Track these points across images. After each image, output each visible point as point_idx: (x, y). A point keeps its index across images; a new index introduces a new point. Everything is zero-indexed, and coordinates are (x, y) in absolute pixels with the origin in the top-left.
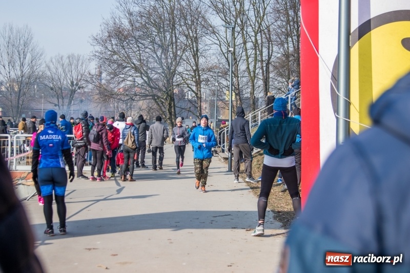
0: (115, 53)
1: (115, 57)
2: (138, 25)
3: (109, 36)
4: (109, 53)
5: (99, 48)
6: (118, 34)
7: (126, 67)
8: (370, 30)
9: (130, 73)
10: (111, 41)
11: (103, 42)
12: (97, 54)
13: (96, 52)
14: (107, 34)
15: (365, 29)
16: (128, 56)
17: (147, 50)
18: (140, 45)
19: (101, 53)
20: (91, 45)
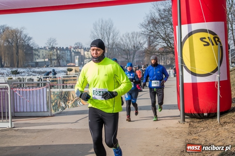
0: (152, 31)
1: (152, 33)
2: (164, 16)
3: (149, 23)
4: (149, 31)
5: (143, 29)
6: (153, 22)
7: (158, 38)
8: (192, 34)
9: (160, 41)
10: (149, 25)
11: (145, 26)
12: (143, 33)
13: (142, 31)
14: (148, 22)
15: (190, 34)
16: (158, 33)
17: (169, 29)
18: (165, 26)
19: (145, 32)
20: (140, 28)
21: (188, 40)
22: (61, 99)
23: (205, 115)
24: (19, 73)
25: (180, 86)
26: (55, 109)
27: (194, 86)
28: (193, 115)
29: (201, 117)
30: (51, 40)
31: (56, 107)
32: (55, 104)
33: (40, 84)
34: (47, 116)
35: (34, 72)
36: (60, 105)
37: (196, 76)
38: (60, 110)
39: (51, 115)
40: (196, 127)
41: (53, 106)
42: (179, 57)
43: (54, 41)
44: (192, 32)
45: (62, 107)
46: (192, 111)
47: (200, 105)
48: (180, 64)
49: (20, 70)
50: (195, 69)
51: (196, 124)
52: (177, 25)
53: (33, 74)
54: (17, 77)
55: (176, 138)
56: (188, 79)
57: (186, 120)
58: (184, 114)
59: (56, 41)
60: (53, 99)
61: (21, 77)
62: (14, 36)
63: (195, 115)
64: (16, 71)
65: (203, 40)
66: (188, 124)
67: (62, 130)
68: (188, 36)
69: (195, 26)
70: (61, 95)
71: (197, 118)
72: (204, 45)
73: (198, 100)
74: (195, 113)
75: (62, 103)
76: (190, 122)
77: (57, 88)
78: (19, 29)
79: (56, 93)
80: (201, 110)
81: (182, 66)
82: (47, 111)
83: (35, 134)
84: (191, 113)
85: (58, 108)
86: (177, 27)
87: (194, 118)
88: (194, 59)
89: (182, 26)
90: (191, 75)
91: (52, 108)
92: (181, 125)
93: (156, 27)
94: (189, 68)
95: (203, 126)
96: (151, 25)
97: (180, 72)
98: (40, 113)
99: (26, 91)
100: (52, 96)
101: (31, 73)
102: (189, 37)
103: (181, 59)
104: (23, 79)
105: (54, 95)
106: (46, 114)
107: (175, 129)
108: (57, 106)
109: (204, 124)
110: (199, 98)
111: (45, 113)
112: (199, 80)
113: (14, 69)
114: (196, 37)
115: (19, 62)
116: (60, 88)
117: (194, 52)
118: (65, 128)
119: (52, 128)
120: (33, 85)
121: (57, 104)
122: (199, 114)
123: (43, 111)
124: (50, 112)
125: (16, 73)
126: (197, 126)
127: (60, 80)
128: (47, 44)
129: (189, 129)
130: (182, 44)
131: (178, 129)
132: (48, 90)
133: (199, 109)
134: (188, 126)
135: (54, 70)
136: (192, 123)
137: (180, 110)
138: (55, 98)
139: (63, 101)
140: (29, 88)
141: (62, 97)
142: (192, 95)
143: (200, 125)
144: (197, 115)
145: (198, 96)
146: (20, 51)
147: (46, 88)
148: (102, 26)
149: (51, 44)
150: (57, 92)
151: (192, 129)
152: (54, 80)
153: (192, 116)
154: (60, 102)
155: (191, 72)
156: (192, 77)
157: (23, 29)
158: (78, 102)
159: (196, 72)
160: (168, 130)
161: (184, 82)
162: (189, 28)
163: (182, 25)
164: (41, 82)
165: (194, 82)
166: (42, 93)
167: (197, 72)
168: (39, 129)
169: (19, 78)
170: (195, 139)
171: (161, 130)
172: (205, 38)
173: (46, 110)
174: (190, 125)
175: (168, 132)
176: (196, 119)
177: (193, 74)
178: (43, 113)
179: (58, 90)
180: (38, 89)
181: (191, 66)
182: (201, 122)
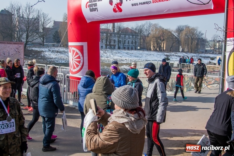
22: (192, 81)
30: (215, 36)
32: (187, 84)
45: (192, 86)
70: (192, 78)
79: (189, 76)
85: (189, 87)
89: (228, 39)
91: (185, 86)
105: (187, 77)
121: (189, 84)
128: (213, 39)
138: (188, 80)
139: (193, 83)
149: (215, 39)
154: (191, 83)
157: (196, 28)
158: (203, 85)
179: (191, 74)
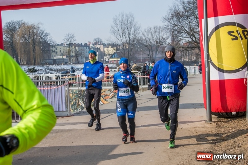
0: (176, 25)
1: (176, 27)
2: (188, 9)
3: (172, 16)
4: (173, 25)
5: (166, 23)
6: (177, 15)
7: (182, 32)
9: (185, 36)
10: (173, 19)
11: (169, 20)
12: (166, 27)
13: (165, 25)
14: (171, 16)
15: (217, 28)
16: (183, 27)
17: (194, 22)
18: (190, 20)
19: (168, 26)
20: (163, 22)
21: (214, 34)
22: (80, 98)
23: (233, 114)
24: (35, 71)
25: (207, 83)
26: (74, 109)
27: (222, 83)
28: (221, 114)
29: (229, 116)
30: (69, 36)
31: (75, 107)
32: (74, 103)
33: (58, 82)
34: (66, 116)
35: (51, 70)
36: (79, 104)
37: (224, 72)
38: (79, 109)
39: (70, 115)
40: (223, 127)
41: (72, 105)
42: (205, 52)
43: (72, 36)
44: (219, 25)
46: (219, 110)
47: (228, 104)
48: (206, 59)
49: (37, 68)
50: (223, 65)
51: (224, 124)
52: (203, 18)
53: (51, 71)
54: (34, 75)
55: (203, 138)
56: (215, 75)
57: (213, 120)
58: (211, 113)
59: (74, 37)
60: (72, 97)
61: (38, 75)
62: (31, 32)
63: (222, 114)
64: (33, 69)
65: (231, 34)
66: (215, 124)
67: (82, 130)
68: (215, 29)
69: (222, 19)
70: (80, 94)
71: (225, 118)
72: (232, 39)
73: (226, 98)
74: (223, 112)
75: (81, 102)
76: (217, 121)
77: (76, 86)
78: (36, 24)
80: (229, 109)
81: (208, 62)
82: (66, 111)
83: (54, 134)
84: (219, 113)
85: (77, 107)
86: (203, 20)
87: (222, 117)
88: (222, 54)
89: (209, 19)
90: (218, 71)
91: (71, 108)
92: (208, 125)
93: (180, 20)
94: (216, 64)
95: (231, 126)
96: (175, 19)
97: (206, 68)
98: (59, 112)
99: (44, 89)
100: (71, 95)
101: (49, 71)
102: (216, 31)
103: (207, 54)
104: (40, 77)
105: (72, 93)
106: (64, 114)
107: (201, 129)
108: (76, 105)
109: (232, 123)
110: (227, 96)
111: (64, 112)
112: (227, 77)
113: (31, 67)
114: (223, 31)
115: (36, 60)
116: (79, 87)
117: (221, 47)
118: (84, 129)
119: (71, 128)
120: (51, 84)
121: (76, 103)
122: (227, 113)
123: (61, 110)
124: (69, 111)
125: (33, 71)
126: (225, 126)
127: (79, 78)
128: (65, 40)
129: (216, 129)
130: (208, 38)
131: (204, 129)
132: (66, 89)
133: (227, 108)
134: (215, 126)
135: (72, 68)
136: (219, 123)
137: (207, 109)
138: (74, 97)
139: (82, 100)
140: (47, 86)
141: (81, 96)
142: (219, 93)
143: (228, 125)
144: (225, 114)
145: (225, 94)
146: (37, 48)
147: (64, 86)
148: (122, 20)
149: (70, 40)
150: (76, 90)
151: (220, 129)
152: (72, 78)
153: (220, 116)
154: (79, 102)
155: (218, 68)
156: (219, 74)
159: (223, 68)
160: (193, 130)
161: (211, 79)
162: (216, 21)
163: (209, 17)
164: (60, 80)
165: (222, 79)
166: (60, 91)
167: (225, 69)
168: (57, 130)
169: (36, 76)
170: (223, 139)
171: (186, 130)
172: (233, 32)
173: (64, 110)
174: (217, 124)
175: (194, 133)
176: (223, 118)
177: (221, 70)
178: (62, 112)
179: (77, 88)
180: (56, 87)
181: (218, 62)
182: (228, 121)
